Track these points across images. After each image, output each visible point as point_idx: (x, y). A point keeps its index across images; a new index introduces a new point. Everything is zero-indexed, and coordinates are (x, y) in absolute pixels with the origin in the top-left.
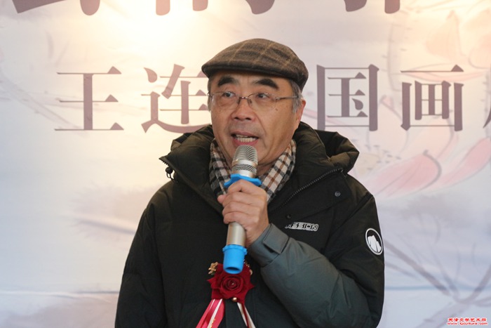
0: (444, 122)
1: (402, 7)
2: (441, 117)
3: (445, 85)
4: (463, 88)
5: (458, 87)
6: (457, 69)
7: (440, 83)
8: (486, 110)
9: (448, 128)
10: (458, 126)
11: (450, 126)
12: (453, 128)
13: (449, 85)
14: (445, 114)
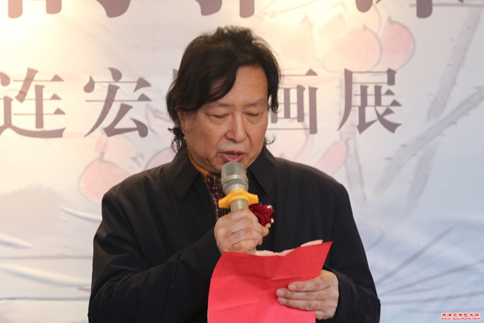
0: (300, 125)
1: (256, 12)
2: (296, 120)
3: (300, 89)
4: (317, 92)
5: (313, 91)
6: (311, 73)
7: (295, 86)
8: (340, 113)
9: (303, 132)
10: (313, 129)
11: (305, 129)
12: (308, 131)
13: (304, 89)
14: (300, 118)
